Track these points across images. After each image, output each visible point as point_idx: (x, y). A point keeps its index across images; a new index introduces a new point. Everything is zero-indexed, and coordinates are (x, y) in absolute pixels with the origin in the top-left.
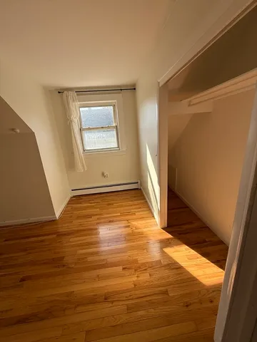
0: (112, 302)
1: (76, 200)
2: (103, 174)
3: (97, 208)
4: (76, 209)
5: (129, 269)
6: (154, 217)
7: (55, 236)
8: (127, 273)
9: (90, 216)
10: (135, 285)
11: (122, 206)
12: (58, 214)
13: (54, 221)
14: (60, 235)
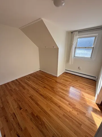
0: (60, 109)
1: (66, 73)
2: (79, 68)
3: (71, 79)
4: (64, 76)
5: (71, 106)
6: (95, 96)
7: (55, 81)
8: (69, 106)
9: (67, 81)
10: (70, 112)
11: (81, 84)
12: (58, 76)
13: (56, 77)
14: (56, 82)
